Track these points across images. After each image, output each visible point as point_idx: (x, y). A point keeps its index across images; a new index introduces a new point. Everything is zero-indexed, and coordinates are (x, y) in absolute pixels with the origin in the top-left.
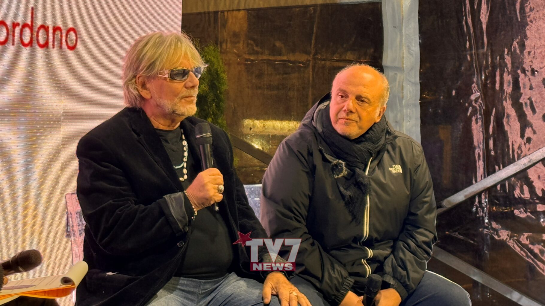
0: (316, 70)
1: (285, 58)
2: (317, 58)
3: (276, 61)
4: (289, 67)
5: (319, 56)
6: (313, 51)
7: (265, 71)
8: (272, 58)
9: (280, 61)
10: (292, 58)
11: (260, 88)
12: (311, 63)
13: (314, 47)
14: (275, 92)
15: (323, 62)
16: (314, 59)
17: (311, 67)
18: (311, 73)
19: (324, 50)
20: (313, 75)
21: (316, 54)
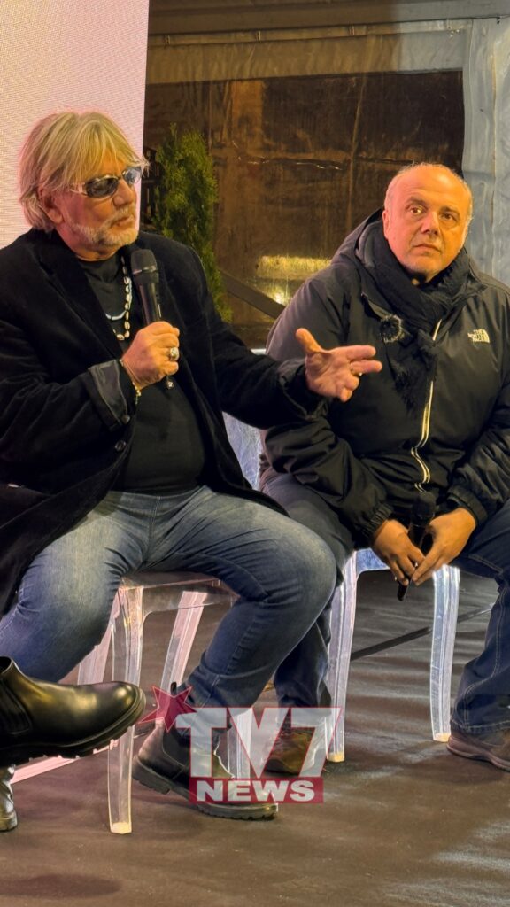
0: (359, 176)
1: (311, 156)
2: (362, 158)
3: (297, 161)
4: (317, 170)
5: (364, 154)
6: (354, 148)
7: (279, 177)
8: (291, 156)
9: (304, 161)
10: (322, 156)
11: (271, 202)
12: (352, 165)
13: (356, 141)
14: (295, 209)
15: (370, 164)
16: (357, 158)
17: (351, 172)
18: (351, 181)
19: (372, 144)
20: (354, 183)
21: (359, 150)
